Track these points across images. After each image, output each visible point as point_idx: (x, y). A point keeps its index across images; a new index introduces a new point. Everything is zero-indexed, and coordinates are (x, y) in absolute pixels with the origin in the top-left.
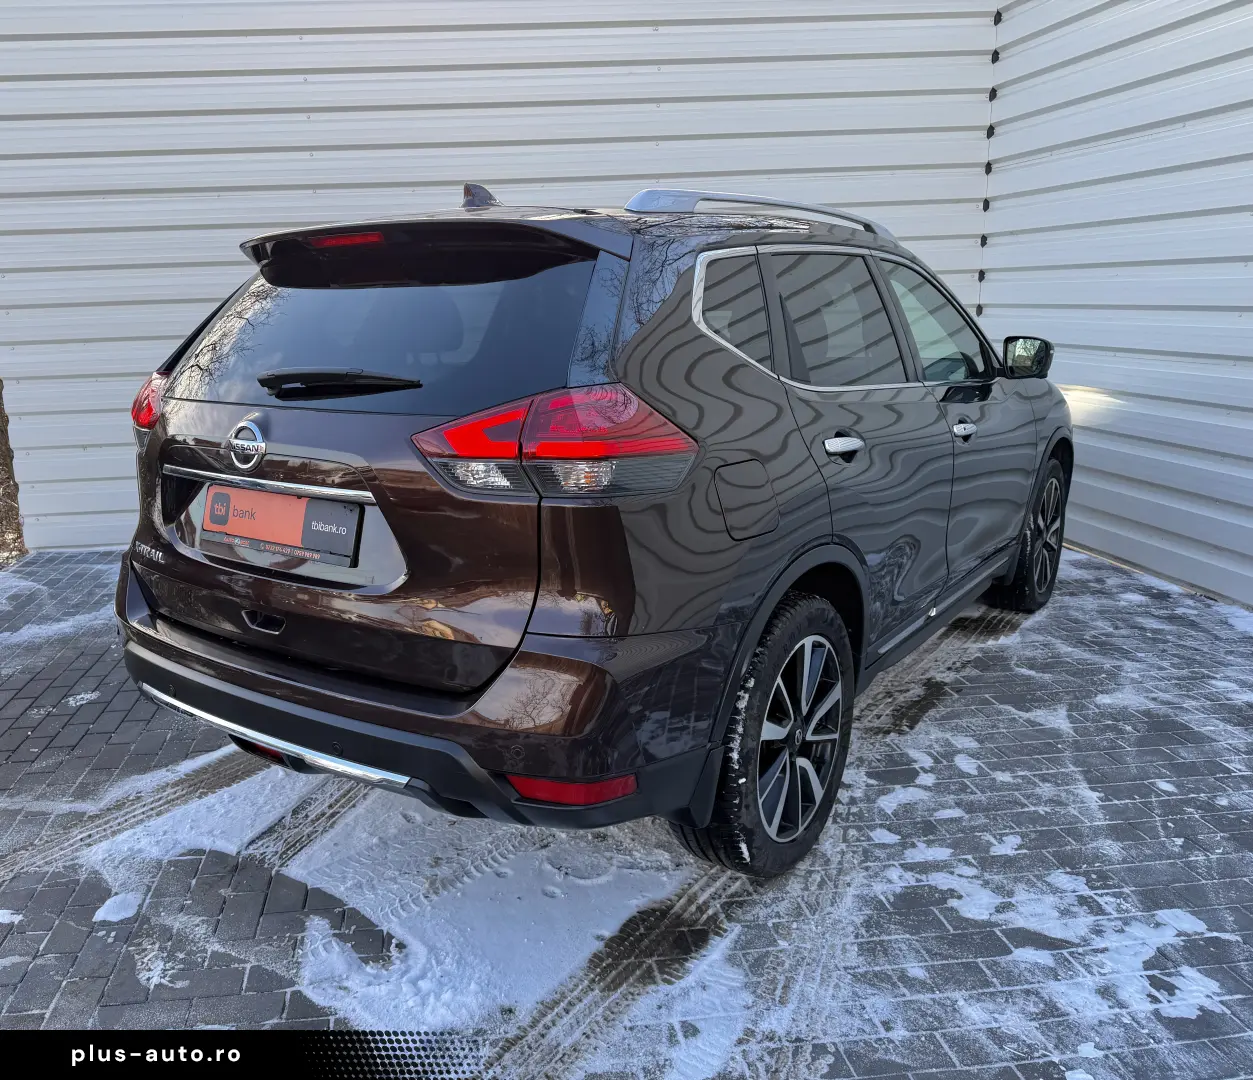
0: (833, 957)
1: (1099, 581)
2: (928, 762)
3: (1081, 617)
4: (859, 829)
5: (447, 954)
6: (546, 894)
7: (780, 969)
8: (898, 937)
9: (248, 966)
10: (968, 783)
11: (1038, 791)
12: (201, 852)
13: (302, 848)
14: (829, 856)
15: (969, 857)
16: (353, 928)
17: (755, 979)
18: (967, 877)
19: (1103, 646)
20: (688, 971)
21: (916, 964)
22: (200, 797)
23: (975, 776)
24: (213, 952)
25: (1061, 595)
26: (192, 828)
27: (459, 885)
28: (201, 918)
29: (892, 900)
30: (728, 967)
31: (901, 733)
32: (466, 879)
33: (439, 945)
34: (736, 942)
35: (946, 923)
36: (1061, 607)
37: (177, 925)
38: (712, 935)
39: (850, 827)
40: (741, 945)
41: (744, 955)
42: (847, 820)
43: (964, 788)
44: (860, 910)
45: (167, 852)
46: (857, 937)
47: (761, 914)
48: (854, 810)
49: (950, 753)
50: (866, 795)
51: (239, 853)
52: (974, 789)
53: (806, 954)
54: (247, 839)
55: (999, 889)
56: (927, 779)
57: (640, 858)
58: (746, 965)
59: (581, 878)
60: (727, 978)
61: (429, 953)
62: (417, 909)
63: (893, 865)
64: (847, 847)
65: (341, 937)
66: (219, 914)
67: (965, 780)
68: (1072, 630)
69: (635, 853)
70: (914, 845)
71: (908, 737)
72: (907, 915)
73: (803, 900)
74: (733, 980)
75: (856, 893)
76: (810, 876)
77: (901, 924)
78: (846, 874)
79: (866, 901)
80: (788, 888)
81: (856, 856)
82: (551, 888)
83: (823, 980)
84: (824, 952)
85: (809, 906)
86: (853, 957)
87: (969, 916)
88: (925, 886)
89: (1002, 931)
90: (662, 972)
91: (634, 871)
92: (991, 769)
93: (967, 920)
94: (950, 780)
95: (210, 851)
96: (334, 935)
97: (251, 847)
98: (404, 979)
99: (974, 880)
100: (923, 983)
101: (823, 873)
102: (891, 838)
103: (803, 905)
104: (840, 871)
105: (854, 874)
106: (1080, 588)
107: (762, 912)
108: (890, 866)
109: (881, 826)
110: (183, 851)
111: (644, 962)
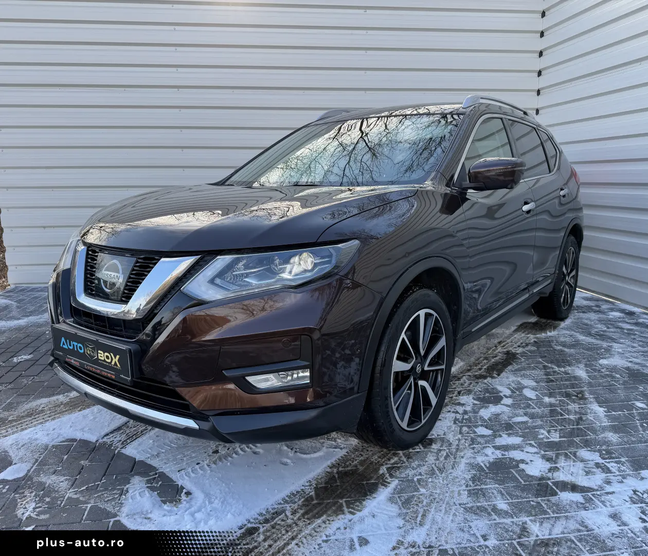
0: (453, 498)
1: (597, 306)
2: (508, 392)
3: (589, 323)
4: (469, 427)
5: (216, 498)
6: (283, 464)
7: (420, 505)
8: (491, 486)
9: (89, 506)
10: (531, 403)
11: (569, 407)
12: (74, 440)
13: (136, 439)
14: (451, 441)
15: (532, 442)
16: (160, 483)
17: (405, 511)
18: (532, 453)
19: (602, 336)
20: (365, 507)
21: (503, 502)
22: (80, 411)
23: (535, 400)
24: (69, 498)
25: (578, 312)
26: (71, 427)
27: (230, 459)
28: (66, 478)
29: (488, 466)
30: (389, 504)
31: (493, 377)
32: (234, 455)
33: (212, 493)
34: (395, 490)
35: (519, 478)
36: (578, 318)
37: (49, 482)
38: (380, 486)
39: (463, 426)
40: (399, 491)
41: (399, 497)
42: (462, 422)
43: (529, 406)
44: (469, 471)
45: (53, 440)
46: (467, 486)
47: (410, 474)
48: (466, 417)
49: (521, 388)
50: (473, 409)
51: (97, 441)
52: (534, 406)
53: (436, 496)
54: (103, 433)
55: (549, 460)
56: (509, 401)
57: (340, 443)
58: (400, 503)
59: (304, 454)
60: (387, 510)
61: (205, 497)
62: (201, 472)
63: (489, 447)
64: (462, 436)
65: (152, 489)
66: (77, 476)
67: (529, 402)
68: (586, 329)
69: (338, 440)
70: (500, 436)
71: (497, 380)
72: (497, 474)
73: (435, 466)
74: (392, 511)
75: (467, 462)
76: (440, 453)
77: (493, 479)
78: (461, 451)
79: (473, 466)
80: (427, 459)
81: (467, 441)
82: (285, 460)
83: (446, 511)
84: (447, 495)
85: (440, 470)
86: (465, 498)
87: (532, 474)
88: (507, 458)
89: (552, 483)
90: (348, 507)
91: (336, 450)
92: (543, 396)
93: (532, 476)
94: (520, 401)
95: (80, 440)
96: (148, 487)
97: (105, 438)
98: (187, 512)
99: (535, 455)
100: (506, 513)
101: (448, 450)
102: (489, 432)
103: (436, 469)
104: (457, 450)
105: (466, 451)
106: (588, 309)
107: (410, 472)
108: (486, 447)
109: (482, 425)
110: (64, 440)
111: (338, 502)
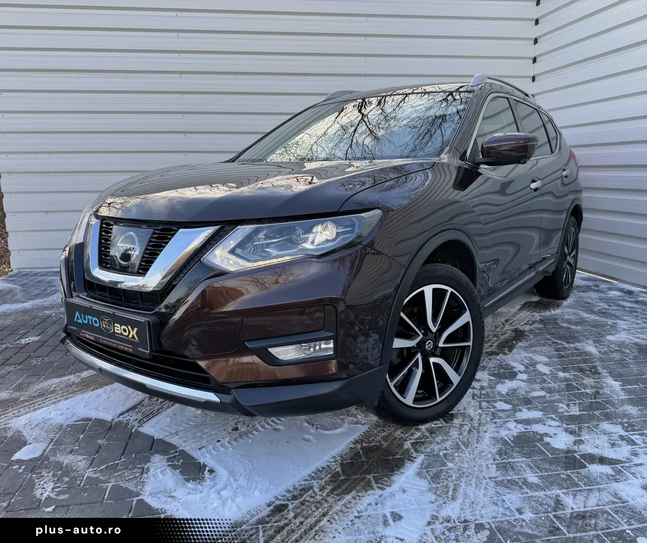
0: (481, 471)
1: (596, 286)
2: (522, 368)
3: (590, 301)
4: (488, 402)
5: (241, 475)
6: (305, 440)
7: (449, 479)
8: (519, 460)
9: (110, 485)
10: (546, 378)
11: (585, 381)
12: (89, 419)
13: (153, 417)
14: (472, 416)
15: (553, 416)
16: (181, 461)
17: (435, 485)
18: (554, 427)
19: (604, 314)
20: (393, 482)
21: (533, 475)
22: (92, 390)
23: (549, 375)
24: (88, 477)
25: (578, 292)
26: (85, 406)
27: (250, 436)
28: (84, 457)
29: (512, 439)
30: (418, 479)
31: (505, 354)
32: (255, 432)
33: (235, 470)
34: (422, 464)
35: (546, 451)
36: (579, 298)
37: (66, 461)
38: (406, 461)
39: (482, 401)
40: (426, 466)
41: (427, 472)
42: (481, 397)
43: (544, 381)
44: (494, 445)
45: (67, 419)
46: (494, 460)
47: (435, 448)
48: (484, 392)
49: (534, 364)
50: (489, 385)
51: (113, 420)
52: (550, 381)
53: (465, 470)
54: (119, 412)
55: (572, 433)
56: (524, 377)
57: (361, 419)
58: (429, 478)
59: (326, 430)
60: (417, 485)
61: (229, 474)
62: (222, 449)
63: (510, 421)
64: (482, 411)
65: (174, 467)
66: (95, 456)
67: (544, 377)
68: (589, 308)
69: (358, 416)
70: (521, 410)
71: (509, 356)
72: (522, 447)
73: (460, 440)
74: (422, 486)
75: (491, 436)
76: (463, 427)
77: (519, 452)
78: (484, 426)
79: (497, 440)
80: (450, 434)
81: (488, 416)
82: (307, 436)
83: (477, 485)
84: (476, 469)
85: (464, 444)
86: (494, 472)
87: (557, 447)
88: (531, 431)
89: (579, 455)
90: (377, 483)
91: (358, 426)
92: (557, 371)
93: (558, 450)
94: (535, 377)
95: (95, 419)
96: (169, 465)
97: (121, 417)
98: (212, 490)
99: (558, 428)
100: (538, 486)
101: (470, 425)
102: (508, 407)
103: (460, 444)
104: (480, 424)
105: (488, 426)
106: (587, 289)
107: (436, 448)
108: (508, 421)
109: (500, 400)
110: (79, 419)
111: (366, 477)
